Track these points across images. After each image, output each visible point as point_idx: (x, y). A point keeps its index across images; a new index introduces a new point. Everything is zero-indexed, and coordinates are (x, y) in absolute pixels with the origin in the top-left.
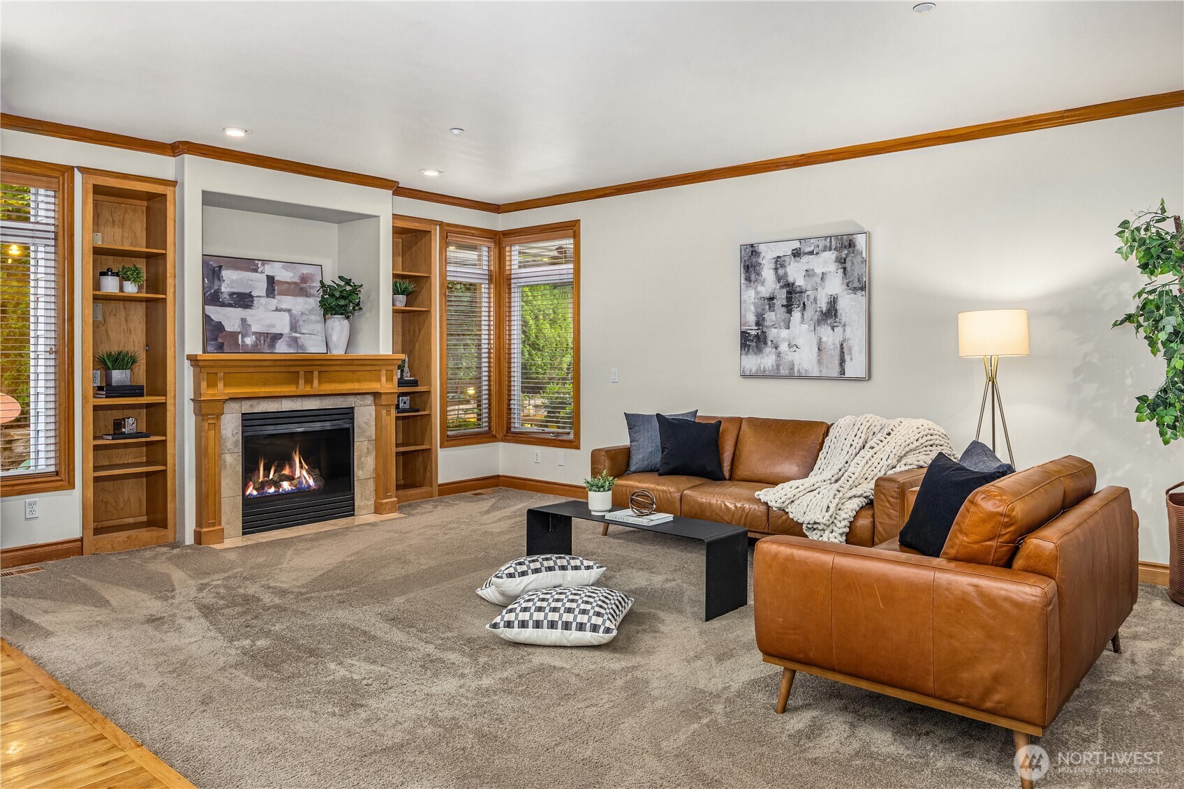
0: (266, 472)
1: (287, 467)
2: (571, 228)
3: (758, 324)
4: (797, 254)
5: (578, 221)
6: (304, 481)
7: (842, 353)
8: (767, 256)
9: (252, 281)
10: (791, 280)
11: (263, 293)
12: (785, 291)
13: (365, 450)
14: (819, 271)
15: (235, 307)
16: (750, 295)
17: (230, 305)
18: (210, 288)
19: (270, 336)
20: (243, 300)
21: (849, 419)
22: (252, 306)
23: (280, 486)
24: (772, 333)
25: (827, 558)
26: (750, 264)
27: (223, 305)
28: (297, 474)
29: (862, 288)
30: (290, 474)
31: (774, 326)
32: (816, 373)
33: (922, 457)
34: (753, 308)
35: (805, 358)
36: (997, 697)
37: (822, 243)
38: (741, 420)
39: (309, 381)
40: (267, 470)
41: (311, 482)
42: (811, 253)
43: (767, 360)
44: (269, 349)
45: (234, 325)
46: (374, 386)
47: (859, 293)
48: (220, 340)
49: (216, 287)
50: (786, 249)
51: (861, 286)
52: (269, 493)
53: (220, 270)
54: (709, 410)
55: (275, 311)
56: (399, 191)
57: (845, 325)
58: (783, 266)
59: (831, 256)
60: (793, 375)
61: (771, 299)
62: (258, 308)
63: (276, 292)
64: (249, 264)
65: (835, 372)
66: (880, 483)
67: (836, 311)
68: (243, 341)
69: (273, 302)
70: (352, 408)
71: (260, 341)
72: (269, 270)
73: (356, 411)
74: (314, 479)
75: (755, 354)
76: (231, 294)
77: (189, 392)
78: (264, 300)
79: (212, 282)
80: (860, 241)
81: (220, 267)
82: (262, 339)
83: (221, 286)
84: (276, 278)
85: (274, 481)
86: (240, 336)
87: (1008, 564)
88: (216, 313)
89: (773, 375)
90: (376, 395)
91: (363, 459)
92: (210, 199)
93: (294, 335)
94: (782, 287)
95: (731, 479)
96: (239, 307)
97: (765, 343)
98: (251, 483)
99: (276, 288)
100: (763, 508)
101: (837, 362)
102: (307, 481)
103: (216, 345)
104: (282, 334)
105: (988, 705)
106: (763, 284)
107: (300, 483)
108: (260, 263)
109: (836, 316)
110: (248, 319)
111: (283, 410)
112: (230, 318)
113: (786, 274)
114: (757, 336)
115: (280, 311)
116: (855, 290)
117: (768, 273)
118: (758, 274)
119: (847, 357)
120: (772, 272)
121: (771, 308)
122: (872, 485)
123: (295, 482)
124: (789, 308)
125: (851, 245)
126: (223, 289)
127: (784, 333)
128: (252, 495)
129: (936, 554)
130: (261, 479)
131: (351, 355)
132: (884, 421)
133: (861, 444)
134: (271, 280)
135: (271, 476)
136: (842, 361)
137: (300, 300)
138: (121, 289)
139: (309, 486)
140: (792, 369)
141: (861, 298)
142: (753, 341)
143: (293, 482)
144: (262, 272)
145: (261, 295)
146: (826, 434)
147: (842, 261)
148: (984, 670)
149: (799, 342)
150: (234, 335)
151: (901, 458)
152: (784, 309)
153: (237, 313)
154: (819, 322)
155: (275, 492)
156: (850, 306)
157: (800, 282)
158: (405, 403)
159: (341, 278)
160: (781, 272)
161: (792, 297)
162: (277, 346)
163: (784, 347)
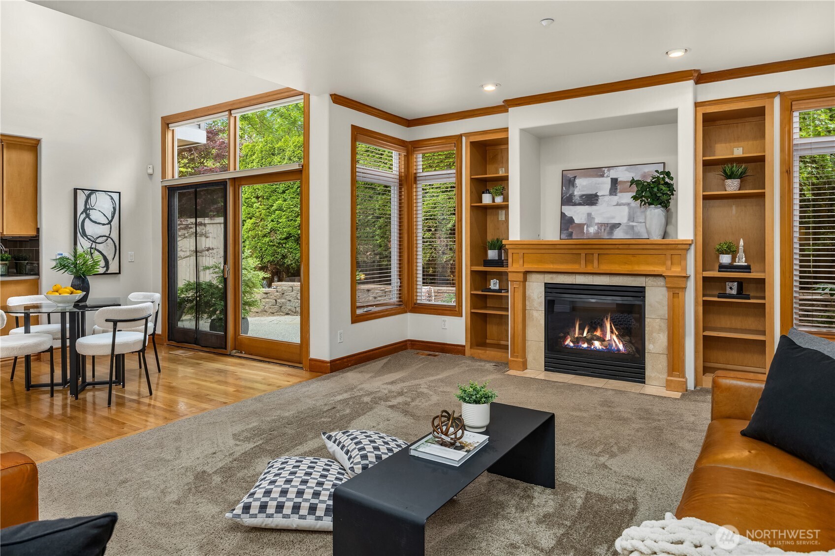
0: (581, 331)
1: (599, 330)
6: (614, 345)
9: (598, 184)
11: (607, 192)
13: (657, 327)
15: (584, 205)
17: (580, 204)
18: (567, 193)
19: (609, 225)
20: (591, 200)
22: (597, 203)
23: (592, 344)
27: (575, 204)
28: (608, 337)
30: (601, 336)
39: (590, 261)
40: (582, 329)
41: (621, 347)
44: (608, 236)
45: (581, 219)
48: (570, 230)
49: (571, 192)
52: (583, 347)
53: (574, 179)
55: (616, 205)
62: (601, 204)
63: (618, 191)
64: (598, 172)
68: (587, 230)
69: (615, 199)
70: (644, 288)
71: (601, 230)
72: (613, 174)
73: (648, 290)
74: (624, 345)
76: (581, 196)
78: (607, 198)
79: (568, 189)
81: (575, 177)
82: (603, 228)
83: (574, 191)
84: (619, 180)
85: (587, 339)
86: (585, 227)
88: (569, 211)
90: (664, 277)
91: (654, 334)
93: (631, 224)
96: (586, 205)
98: (569, 336)
99: (618, 187)
102: (616, 345)
103: (567, 233)
104: (620, 224)
107: (610, 345)
108: (606, 169)
110: (593, 214)
111: (577, 283)
112: (579, 214)
115: (620, 205)
123: (605, 343)
126: (575, 193)
128: (569, 346)
130: (576, 335)
134: (614, 181)
135: (585, 335)
138: (493, 201)
139: (619, 350)
143: (603, 343)
144: (608, 176)
145: (605, 194)
150: (581, 226)
153: (586, 209)
155: (588, 347)
158: (731, 288)
162: (615, 233)
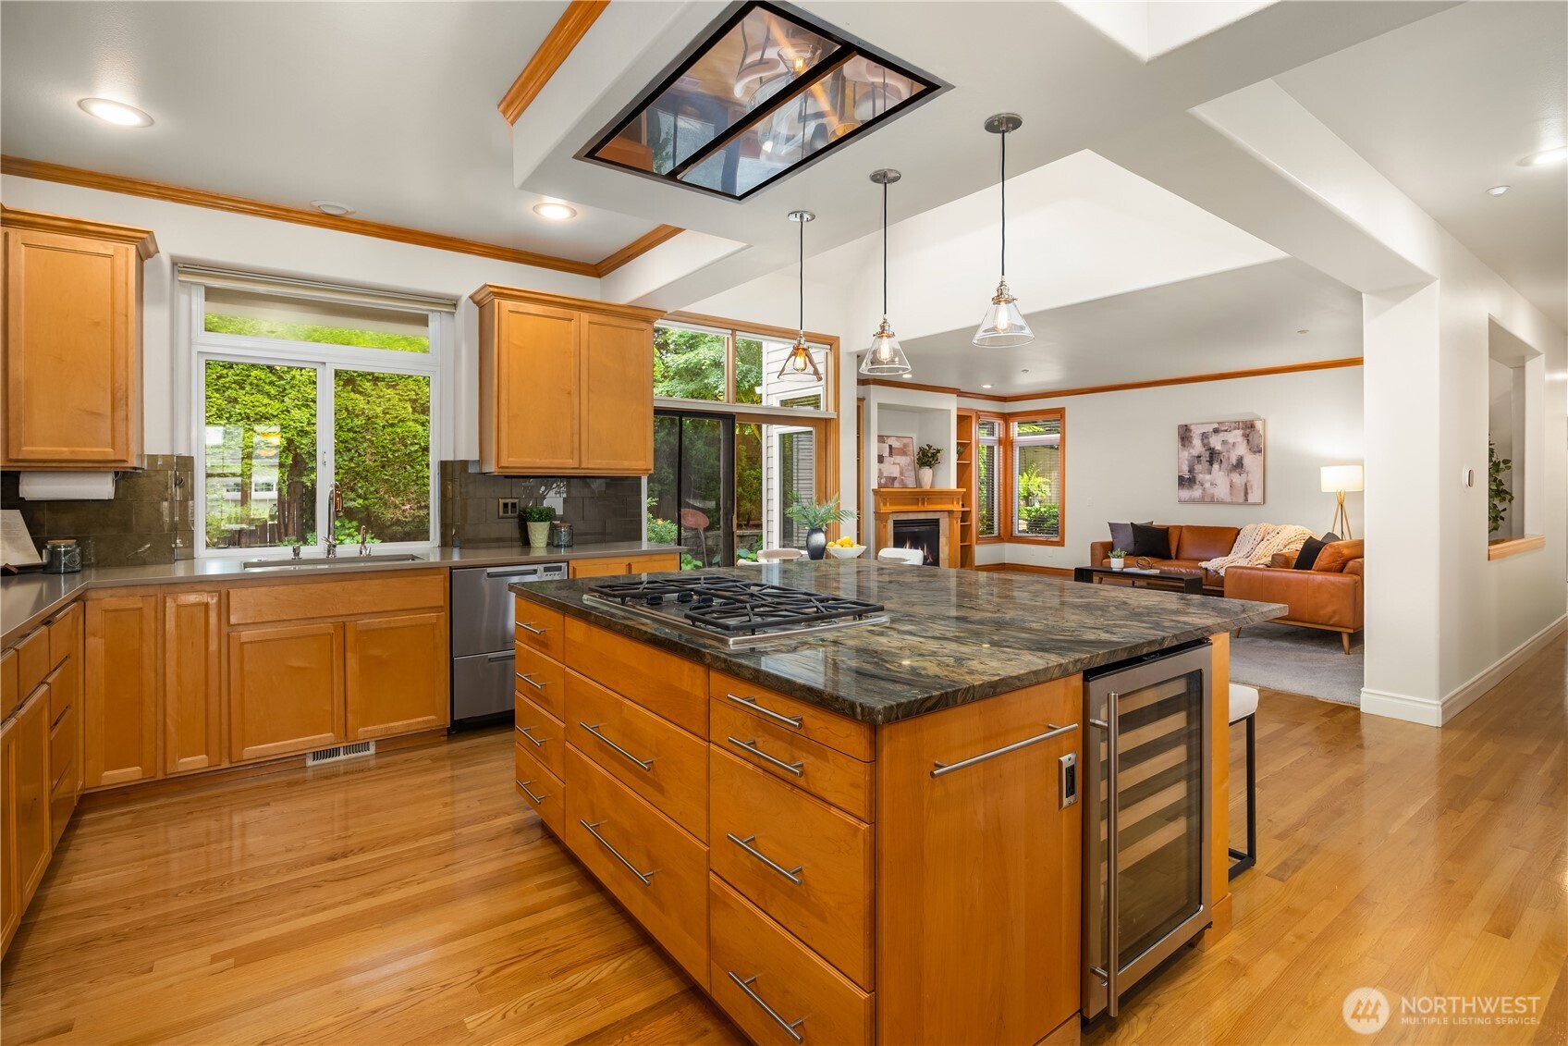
2: (1060, 413)
3: (1189, 471)
4: (1216, 431)
5: (1064, 408)
7: (1246, 489)
8: (1196, 433)
9: (883, 448)
10: (1212, 446)
11: (887, 454)
12: (1208, 452)
13: (945, 544)
14: (1231, 441)
16: (1185, 454)
21: (1252, 526)
22: (883, 462)
24: (1200, 477)
25: (1261, 573)
26: (1185, 435)
29: (1260, 452)
31: (1200, 473)
32: (1229, 500)
33: (1298, 545)
34: (1186, 462)
35: (1222, 490)
36: (1334, 619)
37: (1233, 425)
38: (1181, 527)
39: (923, 504)
42: (1226, 431)
43: (1197, 493)
46: (949, 507)
47: (1258, 454)
50: (1210, 428)
51: (1257, 450)
54: (1158, 522)
55: (894, 464)
56: (960, 394)
57: (1248, 473)
58: (1207, 438)
59: (1239, 432)
60: (1213, 501)
61: (1199, 457)
62: (886, 463)
63: (893, 454)
64: (882, 439)
65: (1241, 500)
66: (1274, 556)
67: (1242, 464)
69: (892, 460)
70: (938, 519)
72: (890, 441)
73: (941, 521)
75: (1188, 489)
77: (872, 509)
78: (889, 458)
80: (1259, 425)
84: (893, 446)
87: (1341, 571)
89: (1202, 501)
90: (950, 512)
92: (881, 406)
93: (902, 478)
94: (1206, 450)
95: (1177, 558)
97: (1195, 483)
99: (894, 451)
100: (1204, 572)
101: (1242, 494)
104: (896, 478)
105: (1331, 622)
106: (1193, 448)
108: (886, 438)
109: (1242, 467)
111: (910, 519)
113: (1209, 442)
114: (1190, 479)
115: (896, 464)
116: (1255, 452)
117: (1197, 442)
118: (1191, 442)
119: (1249, 491)
120: (1200, 441)
121: (1199, 462)
122: (1270, 559)
124: (1211, 462)
125: (1252, 426)
127: (1208, 477)
129: (1310, 569)
131: (932, 490)
132: (1274, 526)
133: (1261, 538)
134: (891, 447)
136: (1246, 494)
137: (904, 458)
140: (1213, 497)
141: (1259, 457)
142: (1186, 482)
144: (887, 443)
145: (887, 456)
146: (1238, 534)
147: (1246, 436)
148: (1330, 609)
149: (1218, 482)
151: (1285, 546)
152: (1208, 463)
154: (1231, 471)
156: (1251, 461)
157: (1218, 447)
159: (928, 445)
160: (1205, 441)
161: (1213, 456)
163: (1207, 485)
